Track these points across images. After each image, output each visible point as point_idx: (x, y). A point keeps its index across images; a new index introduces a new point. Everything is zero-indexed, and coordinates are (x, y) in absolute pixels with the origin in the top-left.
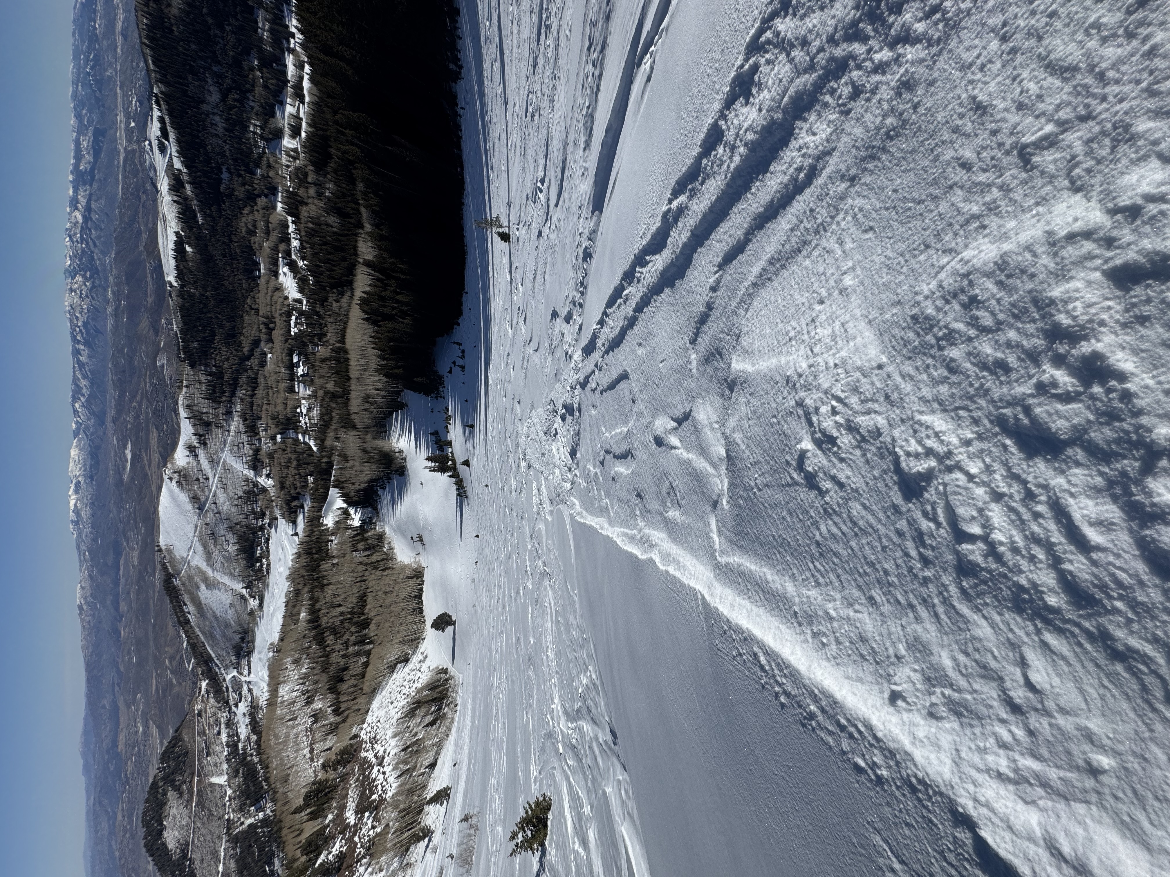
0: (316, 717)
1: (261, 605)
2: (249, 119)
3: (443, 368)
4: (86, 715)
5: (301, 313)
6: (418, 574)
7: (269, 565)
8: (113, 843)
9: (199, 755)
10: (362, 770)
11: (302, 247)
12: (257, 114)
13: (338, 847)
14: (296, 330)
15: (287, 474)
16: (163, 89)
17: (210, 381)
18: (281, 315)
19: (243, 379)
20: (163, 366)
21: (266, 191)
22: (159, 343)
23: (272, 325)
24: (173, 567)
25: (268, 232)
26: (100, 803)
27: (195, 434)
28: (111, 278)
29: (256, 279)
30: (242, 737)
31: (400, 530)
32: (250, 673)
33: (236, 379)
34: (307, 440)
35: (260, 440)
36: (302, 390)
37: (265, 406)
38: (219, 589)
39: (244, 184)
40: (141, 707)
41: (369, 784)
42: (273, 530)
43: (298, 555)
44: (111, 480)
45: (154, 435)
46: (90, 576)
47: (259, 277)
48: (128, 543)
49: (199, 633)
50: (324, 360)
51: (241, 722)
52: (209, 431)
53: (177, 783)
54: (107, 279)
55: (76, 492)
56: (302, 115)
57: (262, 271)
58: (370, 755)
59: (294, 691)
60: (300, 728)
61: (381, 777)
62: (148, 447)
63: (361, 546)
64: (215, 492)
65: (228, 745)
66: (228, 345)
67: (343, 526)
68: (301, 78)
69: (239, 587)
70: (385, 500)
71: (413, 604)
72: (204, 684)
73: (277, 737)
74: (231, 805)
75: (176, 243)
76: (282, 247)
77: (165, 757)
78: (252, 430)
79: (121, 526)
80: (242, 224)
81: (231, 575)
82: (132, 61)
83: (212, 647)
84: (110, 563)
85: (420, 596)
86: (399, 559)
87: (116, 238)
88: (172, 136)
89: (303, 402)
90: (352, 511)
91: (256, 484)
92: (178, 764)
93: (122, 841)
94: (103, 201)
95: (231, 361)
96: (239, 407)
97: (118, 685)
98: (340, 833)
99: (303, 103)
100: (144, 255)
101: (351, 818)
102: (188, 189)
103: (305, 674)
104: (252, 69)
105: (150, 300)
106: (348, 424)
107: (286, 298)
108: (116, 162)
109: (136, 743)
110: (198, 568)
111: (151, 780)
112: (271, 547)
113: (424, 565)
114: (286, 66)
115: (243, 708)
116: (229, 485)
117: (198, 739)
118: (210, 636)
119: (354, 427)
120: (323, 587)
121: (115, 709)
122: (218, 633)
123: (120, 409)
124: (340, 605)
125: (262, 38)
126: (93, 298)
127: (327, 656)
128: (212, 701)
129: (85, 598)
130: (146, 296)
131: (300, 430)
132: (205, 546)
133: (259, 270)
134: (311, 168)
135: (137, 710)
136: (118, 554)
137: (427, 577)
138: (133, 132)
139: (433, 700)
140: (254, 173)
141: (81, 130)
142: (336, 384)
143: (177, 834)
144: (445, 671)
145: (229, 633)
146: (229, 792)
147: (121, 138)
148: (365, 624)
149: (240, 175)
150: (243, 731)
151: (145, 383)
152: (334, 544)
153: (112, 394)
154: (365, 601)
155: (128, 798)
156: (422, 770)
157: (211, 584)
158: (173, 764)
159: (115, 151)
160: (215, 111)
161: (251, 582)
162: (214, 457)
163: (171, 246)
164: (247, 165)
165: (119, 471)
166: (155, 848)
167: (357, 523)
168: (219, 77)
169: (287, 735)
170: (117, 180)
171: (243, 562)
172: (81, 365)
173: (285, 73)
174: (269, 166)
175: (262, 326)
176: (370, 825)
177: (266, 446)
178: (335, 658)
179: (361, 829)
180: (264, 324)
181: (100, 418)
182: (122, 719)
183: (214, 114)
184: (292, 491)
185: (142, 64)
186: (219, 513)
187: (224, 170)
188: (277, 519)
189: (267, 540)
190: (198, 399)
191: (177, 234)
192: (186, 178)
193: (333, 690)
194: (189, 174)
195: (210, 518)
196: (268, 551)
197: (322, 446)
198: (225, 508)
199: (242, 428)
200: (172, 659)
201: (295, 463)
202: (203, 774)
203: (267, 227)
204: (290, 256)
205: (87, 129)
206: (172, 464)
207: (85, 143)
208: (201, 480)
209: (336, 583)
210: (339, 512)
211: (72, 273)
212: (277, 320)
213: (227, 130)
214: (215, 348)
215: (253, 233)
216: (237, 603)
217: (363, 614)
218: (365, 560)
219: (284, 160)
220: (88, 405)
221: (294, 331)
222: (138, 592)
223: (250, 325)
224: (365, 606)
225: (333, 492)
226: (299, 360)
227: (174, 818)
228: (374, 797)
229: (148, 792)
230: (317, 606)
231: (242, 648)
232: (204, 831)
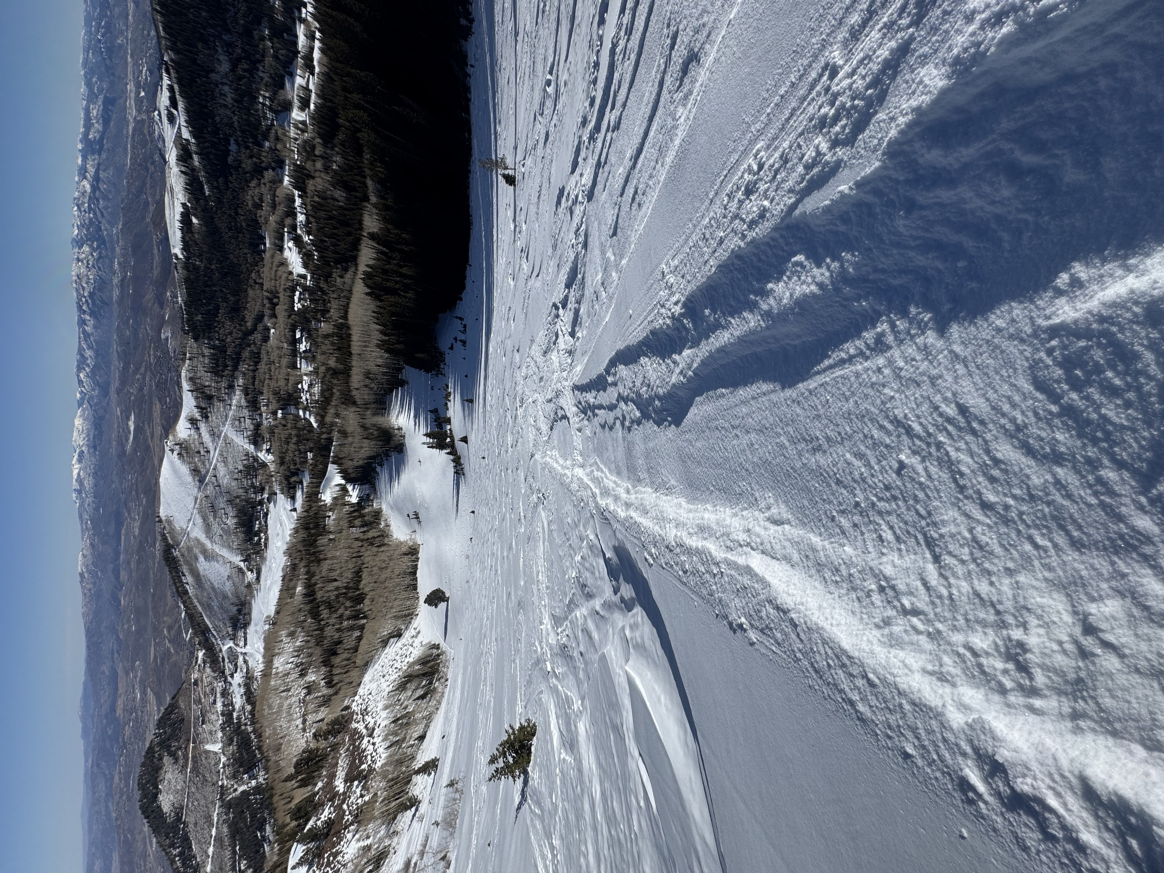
0: (310, 689)
1: (258, 579)
2: (258, 90)
3: (444, 344)
4: (86, 680)
5: (305, 288)
6: (413, 552)
7: (267, 539)
8: (110, 804)
9: (195, 723)
10: (353, 740)
11: (308, 222)
12: (266, 85)
13: (326, 813)
14: (299, 305)
15: (287, 450)
16: (173, 57)
17: (213, 355)
18: (285, 290)
19: (246, 354)
20: (167, 339)
21: (273, 164)
22: (164, 315)
23: (275, 300)
24: (173, 538)
25: (274, 206)
26: (98, 765)
27: (197, 407)
28: (117, 249)
29: (261, 253)
30: (237, 707)
31: (397, 507)
32: (245, 644)
33: (239, 354)
34: (307, 416)
35: (261, 415)
36: (304, 366)
37: (267, 382)
38: (218, 562)
39: (251, 157)
40: (139, 674)
41: (359, 754)
42: (272, 504)
43: (296, 530)
44: (114, 451)
45: (157, 408)
46: (92, 545)
47: (264, 251)
48: (129, 514)
49: (197, 604)
50: (326, 336)
51: (236, 691)
52: (211, 404)
53: (173, 749)
54: (113, 250)
55: (80, 461)
56: (311, 87)
57: (268, 245)
58: (361, 727)
59: (288, 663)
60: (294, 699)
61: (371, 747)
62: (150, 420)
63: (357, 522)
64: (216, 465)
65: (223, 714)
66: (231, 319)
67: (340, 502)
68: (312, 49)
69: (237, 560)
70: (383, 478)
71: (408, 580)
72: (201, 654)
73: (270, 707)
74: (224, 771)
75: (182, 214)
76: (288, 221)
77: (161, 723)
78: (253, 405)
79: (123, 497)
80: (248, 197)
81: (230, 548)
82: (143, 30)
83: (209, 618)
84: (111, 533)
85: (414, 573)
86: (395, 536)
87: (123, 209)
88: (181, 105)
89: (305, 378)
90: (350, 488)
91: (256, 459)
92: (174, 731)
93: (118, 803)
94: (111, 171)
95: (235, 335)
96: (241, 382)
97: (118, 652)
98: (329, 800)
99: (313, 75)
100: (151, 228)
101: (340, 786)
102: (196, 160)
103: (299, 647)
104: (262, 39)
105: (156, 272)
106: (348, 400)
107: (291, 273)
108: (125, 132)
109: (133, 710)
110: (198, 540)
111: (147, 745)
112: (270, 522)
113: (419, 542)
114: (296, 36)
115: (238, 678)
116: (229, 459)
117: (194, 706)
118: (208, 607)
119: (354, 403)
120: (319, 561)
121: (114, 676)
122: (215, 604)
123: (124, 381)
124: (336, 580)
125: (273, 7)
126: (99, 269)
127: (322, 629)
128: (208, 670)
129: (87, 566)
130: (152, 269)
131: (301, 406)
132: (205, 519)
133: (265, 245)
134: (319, 140)
135: (135, 677)
136: (119, 524)
137: (422, 555)
138: (142, 102)
139: (424, 675)
140: (261, 146)
141: (91, 98)
142: (338, 360)
143: (172, 798)
144: (437, 647)
145: (226, 604)
146: (223, 759)
147: (130, 108)
148: (360, 599)
149: (247, 148)
150: (238, 701)
151: (149, 356)
152: (331, 519)
153: (116, 364)
154: (360, 577)
155: (126, 761)
156: (412, 742)
157: (209, 556)
158: (169, 730)
159: (124, 120)
160: (224, 81)
161: (249, 555)
162: (216, 430)
163: (178, 217)
164: (255, 137)
165: (122, 442)
166: (150, 810)
167: (354, 500)
168: (229, 46)
169: (281, 706)
170: (126, 150)
171: (242, 536)
172: (87, 336)
173: (295, 43)
174: (277, 139)
175: (266, 301)
176: (358, 794)
177: (267, 421)
178: (329, 631)
179: (350, 797)
180: (268, 298)
181: (104, 389)
182: (120, 685)
183: (223, 84)
184: (292, 467)
185: (153, 33)
186: (219, 486)
187: (232, 141)
188: (276, 494)
189: (266, 515)
190: (201, 372)
191: (184, 205)
192: (193, 148)
193: (326, 663)
194: (197, 145)
195: (210, 490)
196: (267, 526)
197: (321, 423)
198: (225, 481)
199: (243, 403)
200: (170, 629)
201: (295, 439)
202: (198, 741)
203: (274, 200)
204: (296, 230)
205: (97, 97)
206: (174, 436)
207: (95, 112)
208: (202, 453)
209: (332, 558)
210: (338, 488)
211: (79, 243)
212: (281, 295)
213: (236, 101)
214: (219, 322)
215: (260, 207)
216: (235, 576)
217: (358, 589)
218: (362, 536)
219: (293, 132)
220: (92, 376)
221: (297, 306)
222: (139, 562)
223: (254, 299)
224: (360, 581)
225: (332, 469)
226: (302, 336)
227: (169, 782)
228: (363, 767)
229: (145, 756)
230: (313, 581)
231: (239, 620)
232: (198, 795)
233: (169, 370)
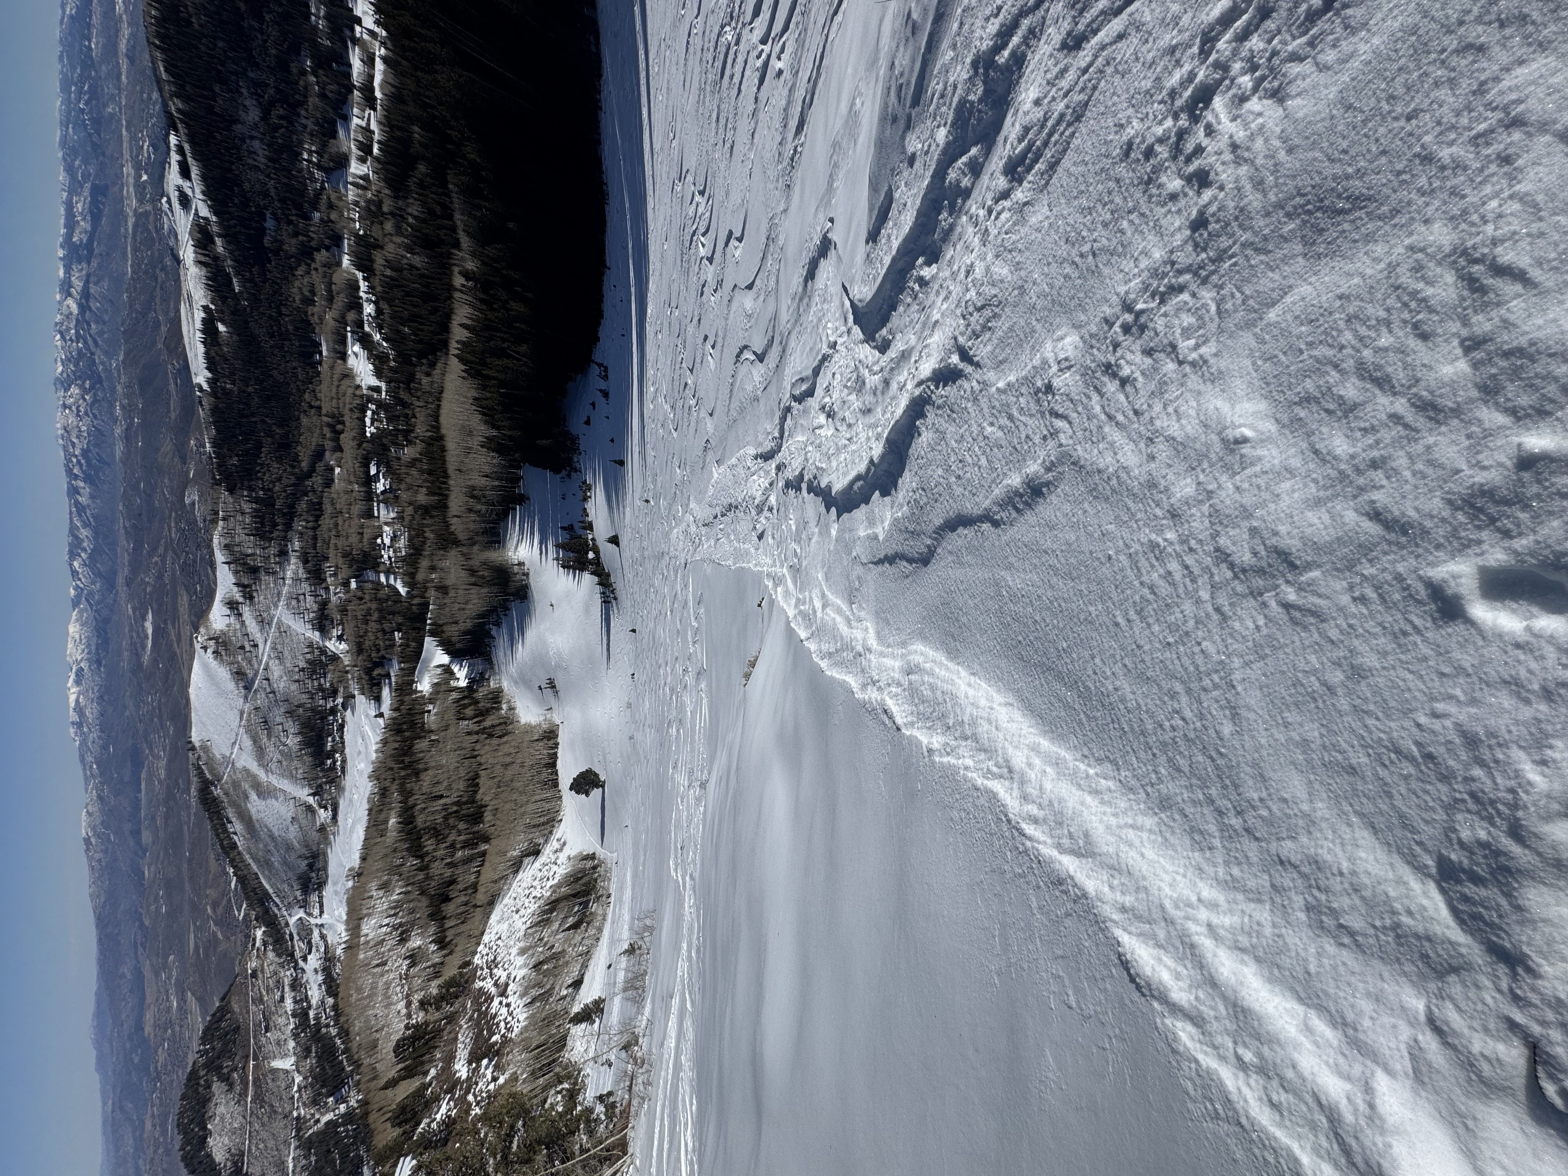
0: (413, 958)
1: (334, 817)
2: (301, 143)
3: (576, 426)
4: (99, 989)
5: (380, 405)
6: (550, 735)
7: (344, 761)
8: (141, 1162)
9: (255, 1031)
10: (477, 1004)
11: (379, 311)
12: (312, 135)
13: (443, 1110)
14: (373, 430)
15: (366, 632)
16: (180, 106)
17: (256, 510)
18: (351, 410)
19: (302, 506)
20: (193, 504)
21: (327, 242)
22: (188, 472)
23: (339, 427)
24: (211, 771)
25: (330, 299)
26: (122, 1109)
27: (237, 584)
28: (119, 388)
29: (314, 365)
30: (314, 1002)
31: (523, 681)
32: (322, 912)
33: (292, 506)
34: (392, 581)
35: (327, 589)
36: (383, 512)
37: (333, 541)
38: (277, 799)
39: (296, 234)
40: (174, 973)
41: (487, 1022)
42: (349, 712)
43: (384, 742)
44: (125, 664)
45: (184, 600)
46: (100, 798)
47: (320, 363)
48: (151, 750)
49: (250, 861)
50: (413, 463)
51: (311, 981)
52: (257, 579)
53: (225, 1071)
54: (113, 390)
55: (78, 682)
56: (374, 126)
57: (325, 353)
58: (488, 985)
59: (381, 926)
60: (392, 976)
61: (504, 1010)
62: (175, 618)
63: (469, 712)
64: (267, 664)
65: (294, 1015)
66: (279, 460)
67: (444, 688)
68: (371, 77)
69: (304, 794)
70: (501, 642)
71: (545, 775)
72: (259, 933)
73: (359, 990)
74: (301, 1096)
75: (204, 321)
76: (351, 316)
77: (208, 1035)
78: (316, 576)
79: (141, 727)
80: (295, 290)
81: (292, 777)
82: (142, 92)
83: (269, 880)
84: (126, 779)
85: (553, 765)
86: (523, 721)
87: (124, 333)
88: (195, 172)
89: (386, 528)
90: (455, 668)
91: (323, 651)
92: (226, 1045)
93: (152, 1159)
94: (105, 284)
95: (285, 481)
96: (297, 545)
97: (143, 946)
98: (446, 1092)
99: (375, 110)
100: (165, 356)
101: (462, 1070)
102: (219, 245)
103: (398, 901)
104: (304, 73)
105: (173, 415)
106: (447, 540)
107: (359, 387)
108: (122, 230)
109: (170, 1024)
110: (246, 770)
111: (189, 1069)
112: (347, 737)
113: (558, 722)
114: (350, 66)
115: (314, 961)
116: (286, 653)
117: (252, 1008)
118: (266, 864)
119: (457, 543)
120: (417, 774)
121: (139, 977)
122: (276, 860)
123: (136, 567)
124: (441, 797)
125: (315, 28)
126: (95, 416)
127: (426, 869)
128: (271, 955)
129: (94, 828)
130: (169, 411)
131: (382, 568)
132: (255, 740)
133: (321, 353)
134: (387, 191)
135: (169, 978)
136: (138, 764)
137: (563, 738)
138: (144, 188)
139: (575, 896)
140: (308, 218)
141: (74, 188)
142: (431, 493)
143: (226, 1141)
144: (592, 857)
145: (292, 858)
146: (298, 1079)
147: (128, 197)
148: (477, 817)
149: (290, 222)
150: (315, 994)
151: (170, 530)
152: (432, 717)
153: (124, 545)
154: (477, 785)
155: (160, 1099)
156: (564, 992)
157: (264, 792)
158: (218, 1045)
159: (119, 215)
160: (254, 133)
161: (320, 786)
162: (265, 615)
163: (199, 325)
164: (300, 207)
165: (136, 651)
166: (195, 1161)
167: (463, 683)
168: (258, 87)
169: (374, 987)
170: (125, 254)
171: (308, 759)
172: (80, 509)
173: (349, 75)
174: (331, 206)
175: (326, 430)
176: (489, 1077)
177: (336, 596)
178: (437, 868)
179: (477, 1083)
180: (329, 425)
181: (109, 580)
182: (148, 992)
183: (252, 138)
184: (374, 655)
185: (155, 95)
186: (273, 692)
187: (268, 215)
188: (353, 697)
189: (341, 727)
190: (241, 536)
191: (206, 308)
192: (215, 229)
193: (437, 916)
194: (220, 223)
195: (261, 700)
196: (343, 743)
197: (411, 584)
198: (282, 685)
199: (302, 574)
200: (215, 905)
201: (375, 616)
202: (261, 1057)
203: (329, 291)
204: (362, 327)
205: (82, 187)
206: (207, 628)
207: (80, 206)
208: (248, 648)
209: (437, 768)
210: (439, 671)
211: (65, 384)
212: (346, 418)
213: (270, 160)
214: (262, 465)
215: (312, 302)
216: (301, 817)
217: (474, 802)
218: (476, 728)
219: (352, 194)
220: (91, 563)
221: (370, 431)
222: (167, 817)
223: (310, 429)
224: (476, 792)
225: (429, 643)
226: (378, 472)
227: (222, 1119)
228: (494, 1039)
229: (186, 1085)
230: (411, 801)
231: (310, 879)
232: (264, 1135)
233: (198, 546)
